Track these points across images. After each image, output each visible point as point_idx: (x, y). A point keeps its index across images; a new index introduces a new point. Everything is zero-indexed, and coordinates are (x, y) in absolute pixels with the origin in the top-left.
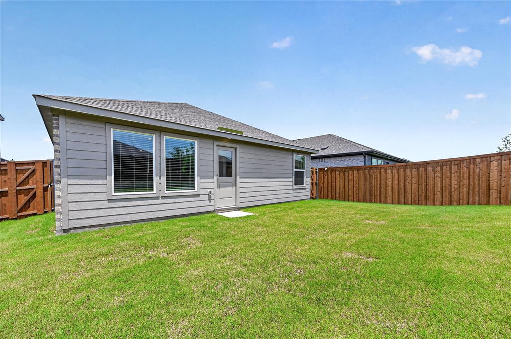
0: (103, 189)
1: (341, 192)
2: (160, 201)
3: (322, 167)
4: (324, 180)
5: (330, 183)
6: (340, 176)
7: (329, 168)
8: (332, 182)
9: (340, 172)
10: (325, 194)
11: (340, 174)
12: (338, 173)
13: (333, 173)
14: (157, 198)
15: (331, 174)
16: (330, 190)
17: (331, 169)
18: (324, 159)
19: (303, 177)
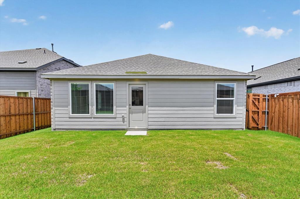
1: (294, 125)
3: (272, 93)
4: (275, 108)
5: (282, 112)
6: (293, 104)
7: (281, 95)
8: (284, 112)
9: (293, 99)
10: (275, 125)
11: (293, 101)
12: (290, 100)
13: (285, 100)
14: (91, 118)
15: (283, 101)
16: (281, 121)
17: (284, 96)
18: (293, 82)
19: (232, 105)
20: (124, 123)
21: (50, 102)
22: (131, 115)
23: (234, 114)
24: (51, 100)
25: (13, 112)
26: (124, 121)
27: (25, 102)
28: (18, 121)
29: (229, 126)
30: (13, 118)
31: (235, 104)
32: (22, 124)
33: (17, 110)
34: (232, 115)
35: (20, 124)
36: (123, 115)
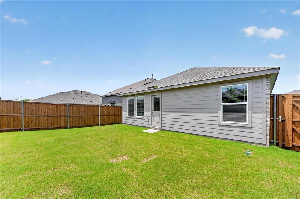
0: (126, 114)
2: (135, 119)
14: (134, 118)
19: (245, 112)
20: (149, 123)
21: (121, 109)
22: (153, 117)
23: (248, 124)
24: (122, 108)
25: (111, 113)
26: (149, 122)
27: (117, 109)
28: (113, 118)
29: (240, 137)
30: (111, 116)
31: (249, 110)
32: (115, 120)
33: (113, 113)
34: (244, 123)
35: (114, 120)
36: (148, 117)
